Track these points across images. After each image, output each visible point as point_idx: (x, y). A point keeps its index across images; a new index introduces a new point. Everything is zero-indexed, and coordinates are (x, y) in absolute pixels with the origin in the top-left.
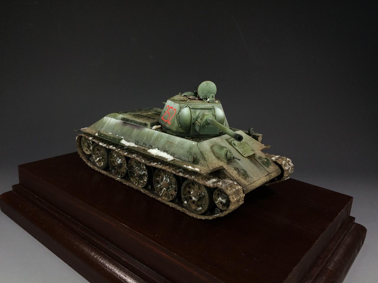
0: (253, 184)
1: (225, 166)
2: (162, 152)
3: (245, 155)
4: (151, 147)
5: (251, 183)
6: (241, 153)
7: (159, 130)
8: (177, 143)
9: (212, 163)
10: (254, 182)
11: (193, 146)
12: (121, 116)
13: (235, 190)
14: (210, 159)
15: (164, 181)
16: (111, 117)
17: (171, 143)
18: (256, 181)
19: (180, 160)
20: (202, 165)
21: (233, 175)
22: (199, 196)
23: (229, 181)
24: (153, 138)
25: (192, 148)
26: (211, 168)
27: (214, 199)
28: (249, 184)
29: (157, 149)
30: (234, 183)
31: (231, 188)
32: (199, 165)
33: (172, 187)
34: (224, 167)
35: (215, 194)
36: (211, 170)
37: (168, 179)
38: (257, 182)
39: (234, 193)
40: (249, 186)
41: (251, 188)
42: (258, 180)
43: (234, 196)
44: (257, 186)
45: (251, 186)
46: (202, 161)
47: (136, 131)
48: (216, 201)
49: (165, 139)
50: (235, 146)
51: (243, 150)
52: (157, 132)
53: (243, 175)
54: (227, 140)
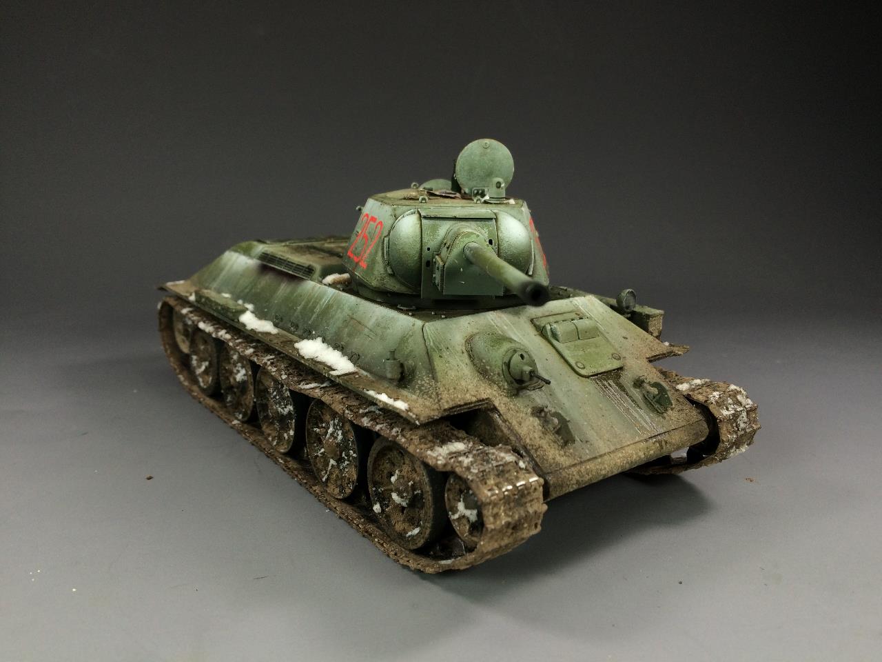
0: (590, 466)
1: (500, 401)
2: (331, 349)
3: (584, 368)
4: (308, 335)
5: (582, 460)
6: (572, 362)
7: (339, 286)
8: (371, 324)
9: (455, 389)
10: (596, 458)
12: (261, 248)
14: (452, 374)
15: (329, 438)
16: (239, 252)
17: (354, 323)
18: (605, 454)
19: (369, 375)
20: (424, 393)
21: (520, 431)
22: (411, 493)
23: (502, 455)
24: (318, 310)
25: (408, 339)
26: (447, 402)
27: (447, 507)
28: (574, 465)
29: (319, 340)
30: (517, 463)
33: (348, 455)
34: (497, 404)
35: (449, 490)
36: (445, 410)
37: (340, 432)
38: (606, 458)
40: (573, 469)
41: (578, 477)
42: (613, 452)
44: (603, 472)
45: (579, 471)
46: (423, 379)
47: (284, 289)
48: (453, 514)
49: (347, 311)
50: (555, 342)
51: (581, 353)
52: (331, 291)
53: (558, 432)
54: (532, 321)
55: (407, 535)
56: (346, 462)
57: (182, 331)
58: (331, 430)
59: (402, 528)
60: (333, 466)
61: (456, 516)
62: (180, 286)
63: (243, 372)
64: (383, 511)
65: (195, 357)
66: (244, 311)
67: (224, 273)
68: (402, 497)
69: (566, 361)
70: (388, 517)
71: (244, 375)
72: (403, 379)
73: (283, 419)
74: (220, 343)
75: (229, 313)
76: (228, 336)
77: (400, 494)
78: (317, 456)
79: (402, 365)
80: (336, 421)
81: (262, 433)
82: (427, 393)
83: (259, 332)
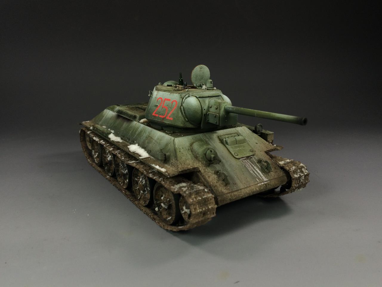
0: (235, 193)
1: (202, 169)
2: (141, 148)
3: (238, 155)
4: (133, 143)
5: (233, 191)
6: (233, 153)
7: (145, 123)
8: (156, 138)
9: (184, 164)
10: (238, 190)
11: (169, 142)
12: (117, 108)
13: (200, 198)
14: (184, 158)
15: (140, 183)
16: (110, 110)
17: (150, 138)
18: (242, 189)
19: (154, 159)
20: (173, 165)
21: (209, 180)
22: (168, 203)
23: (199, 187)
24: (137, 133)
25: (168, 145)
26: (181, 169)
27: (180, 208)
28: (229, 193)
29: (137, 144)
30: (204, 190)
31: (196, 196)
32: (169, 165)
33: (147, 189)
34: (200, 169)
35: (181, 202)
36: (180, 172)
37: (144, 180)
38: (243, 190)
39: (199, 203)
40: (228, 194)
41: (230, 197)
42: (246, 188)
43: (197, 206)
44: (241, 196)
45: (231, 195)
46: (173, 160)
47: (125, 124)
49: (147, 133)
50: (227, 146)
51: (237, 149)
52: (142, 125)
53: (224, 180)
54: (218, 137)
55: (167, 219)
56: (147, 192)
57: (89, 140)
58: (141, 179)
59: (166, 217)
60: (142, 193)
61: (183, 212)
62: (87, 123)
63: (110, 157)
64: (159, 210)
65: (93, 151)
66: (110, 133)
67: (104, 118)
68: (165, 205)
69: (230, 153)
70: (161, 213)
71: (111, 158)
72: (166, 160)
73: (124, 175)
74: (102, 145)
75: (104, 134)
76: (104, 143)
77: (164, 204)
78: (136, 189)
79: (165, 155)
80: (143, 176)
81: (117, 181)
82: (174, 165)
83: (116, 142)
